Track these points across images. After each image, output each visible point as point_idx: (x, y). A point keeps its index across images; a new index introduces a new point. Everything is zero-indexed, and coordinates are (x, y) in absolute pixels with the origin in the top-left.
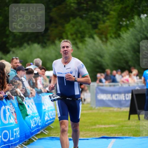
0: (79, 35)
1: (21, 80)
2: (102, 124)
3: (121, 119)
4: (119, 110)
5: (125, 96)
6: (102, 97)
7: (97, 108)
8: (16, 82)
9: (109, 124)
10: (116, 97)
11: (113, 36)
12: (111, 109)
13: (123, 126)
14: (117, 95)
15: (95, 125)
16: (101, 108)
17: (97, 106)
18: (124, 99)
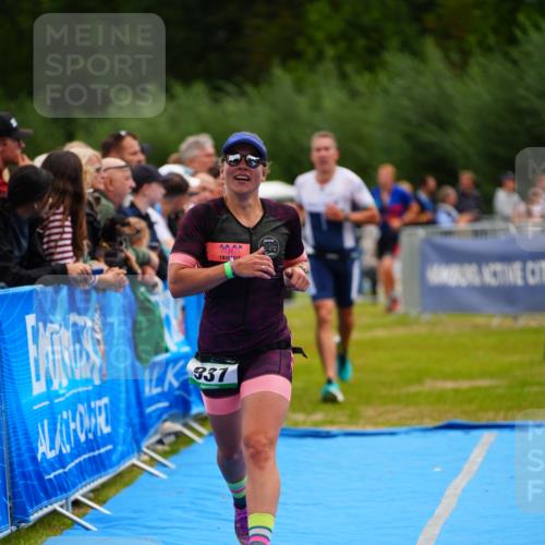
1: (146, 218)
2: (445, 377)
3: (516, 358)
4: (508, 322)
5: (524, 270)
6: (445, 275)
7: (427, 317)
8: (128, 224)
9: (471, 377)
10: (495, 274)
12: (480, 320)
13: (524, 384)
14: (498, 267)
15: (420, 381)
16: (444, 318)
17: (424, 308)
18: (520, 282)
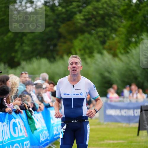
0: (87, 51)
1: (30, 95)
2: (110, 140)
3: (129, 135)
4: (128, 125)
5: (134, 111)
6: (111, 112)
7: (105, 123)
8: (25, 96)
9: (117, 140)
10: (125, 112)
11: (123, 51)
12: (120, 124)
13: (132, 142)
14: (126, 111)
15: (103, 140)
16: (110, 123)
17: (105, 121)
18: (132, 115)
